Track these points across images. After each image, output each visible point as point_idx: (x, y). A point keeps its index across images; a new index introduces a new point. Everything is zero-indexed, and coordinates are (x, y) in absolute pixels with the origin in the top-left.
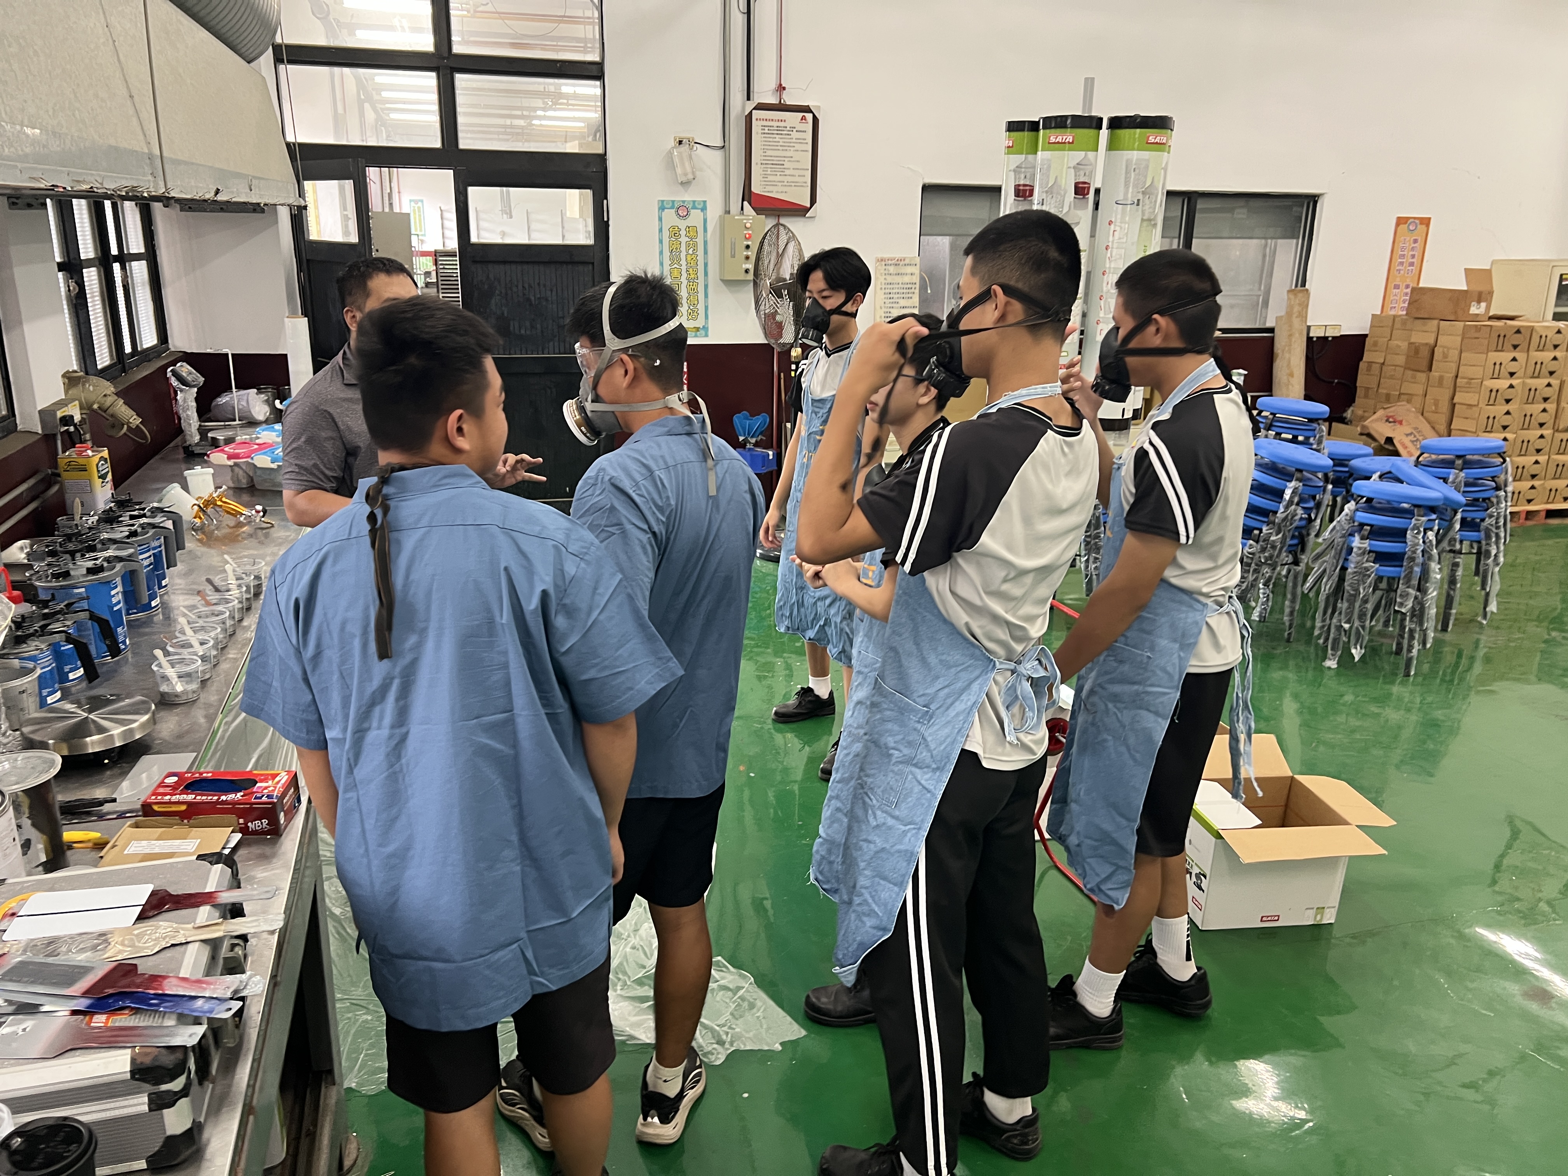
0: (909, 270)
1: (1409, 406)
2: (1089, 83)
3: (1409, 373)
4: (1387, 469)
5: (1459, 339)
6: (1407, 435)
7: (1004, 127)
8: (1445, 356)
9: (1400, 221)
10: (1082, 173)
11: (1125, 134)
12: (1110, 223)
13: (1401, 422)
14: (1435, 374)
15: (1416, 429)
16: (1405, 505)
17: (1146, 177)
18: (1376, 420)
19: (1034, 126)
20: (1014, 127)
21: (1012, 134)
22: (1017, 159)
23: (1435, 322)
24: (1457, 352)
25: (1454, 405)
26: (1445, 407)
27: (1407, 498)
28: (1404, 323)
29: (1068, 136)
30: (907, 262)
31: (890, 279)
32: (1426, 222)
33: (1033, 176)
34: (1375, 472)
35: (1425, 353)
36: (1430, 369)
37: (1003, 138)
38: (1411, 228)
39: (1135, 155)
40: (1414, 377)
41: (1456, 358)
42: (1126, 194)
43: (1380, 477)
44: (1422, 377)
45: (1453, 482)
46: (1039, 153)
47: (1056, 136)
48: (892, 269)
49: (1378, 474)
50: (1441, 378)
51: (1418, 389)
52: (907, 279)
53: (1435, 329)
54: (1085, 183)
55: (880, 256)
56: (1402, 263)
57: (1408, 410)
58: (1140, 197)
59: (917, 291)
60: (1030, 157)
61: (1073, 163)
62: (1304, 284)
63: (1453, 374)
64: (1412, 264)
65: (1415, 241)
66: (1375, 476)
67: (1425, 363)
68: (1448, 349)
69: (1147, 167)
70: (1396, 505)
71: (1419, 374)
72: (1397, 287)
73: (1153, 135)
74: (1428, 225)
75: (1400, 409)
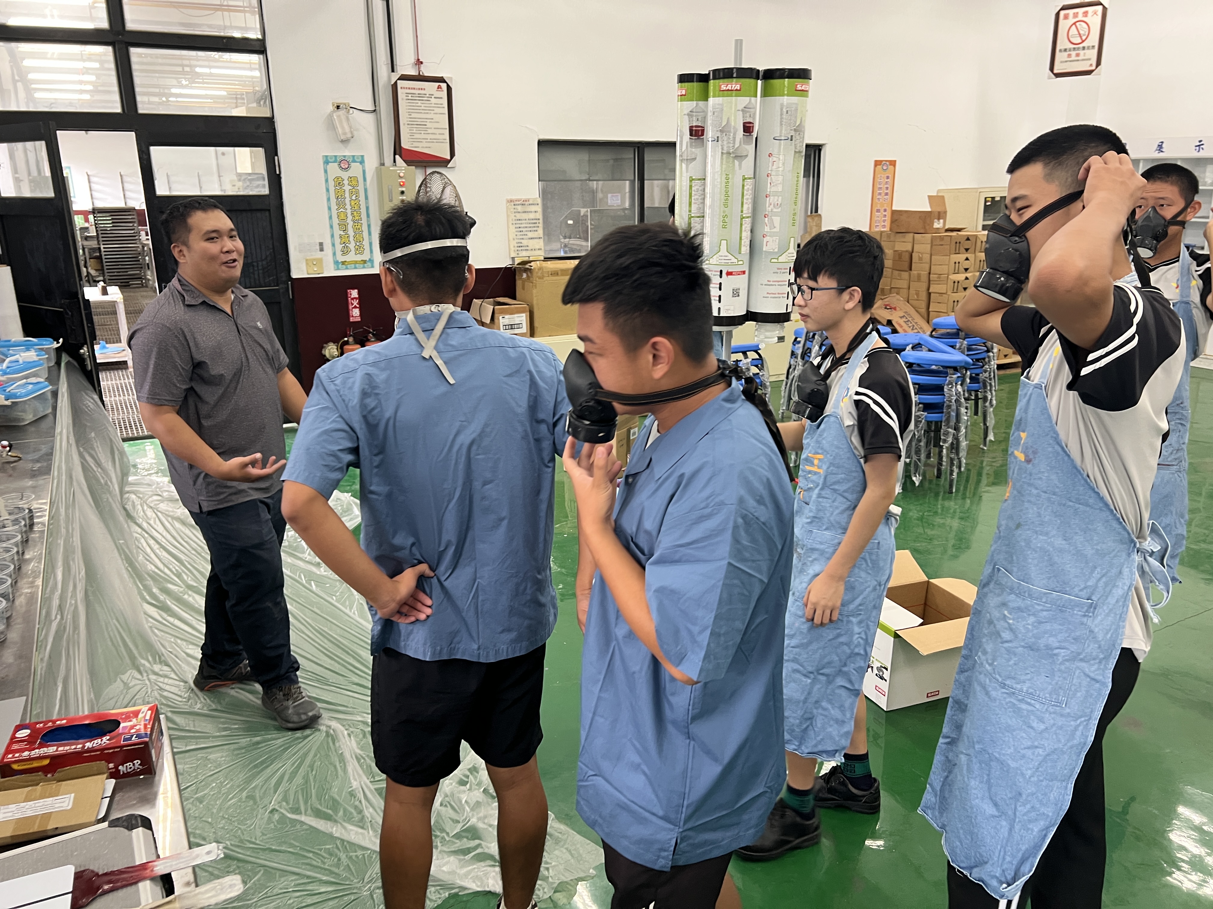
0: (533, 208)
1: (898, 297)
2: (739, 44)
3: (896, 273)
4: (917, 342)
5: (929, 246)
6: (901, 317)
7: (676, 79)
8: (920, 259)
9: (877, 163)
10: (748, 115)
12: (770, 155)
13: (895, 309)
14: (914, 272)
15: (906, 312)
16: (934, 367)
17: (796, 117)
19: (703, 78)
20: (684, 78)
21: (683, 84)
22: (691, 105)
23: (911, 235)
24: (929, 256)
25: (929, 294)
26: (924, 296)
28: (889, 236)
29: (734, 84)
30: (531, 202)
31: (519, 216)
32: (893, 163)
33: (705, 118)
34: (908, 345)
35: (906, 257)
36: (911, 269)
37: (676, 89)
38: (885, 168)
39: (786, 100)
40: (900, 275)
41: (928, 261)
42: (781, 131)
43: (913, 348)
44: (905, 275)
45: (960, 349)
46: (711, 100)
47: (725, 84)
48: (520, 208)
49: (911, 346)
50: (919, 276)
51: (904, 284)
52: (532, 216)
53: (911, 240)
54: (750, 123)
55: (509, 198)
56: (880, 194)
57: (898, 300)
58: (793, 133)
59: (541, 225)
60: (701, 103)
62: (816, 211)
63: (927, 273)
64: (887, 194)
65: (888, 178)
66: (909, 348)
67: (907, 265)
68: (922, 254)
69: (796, 110)
71: (903, 273)
72: (878, 211)
73: (799, 84)
74: (895, 166)
75: (894, 299)
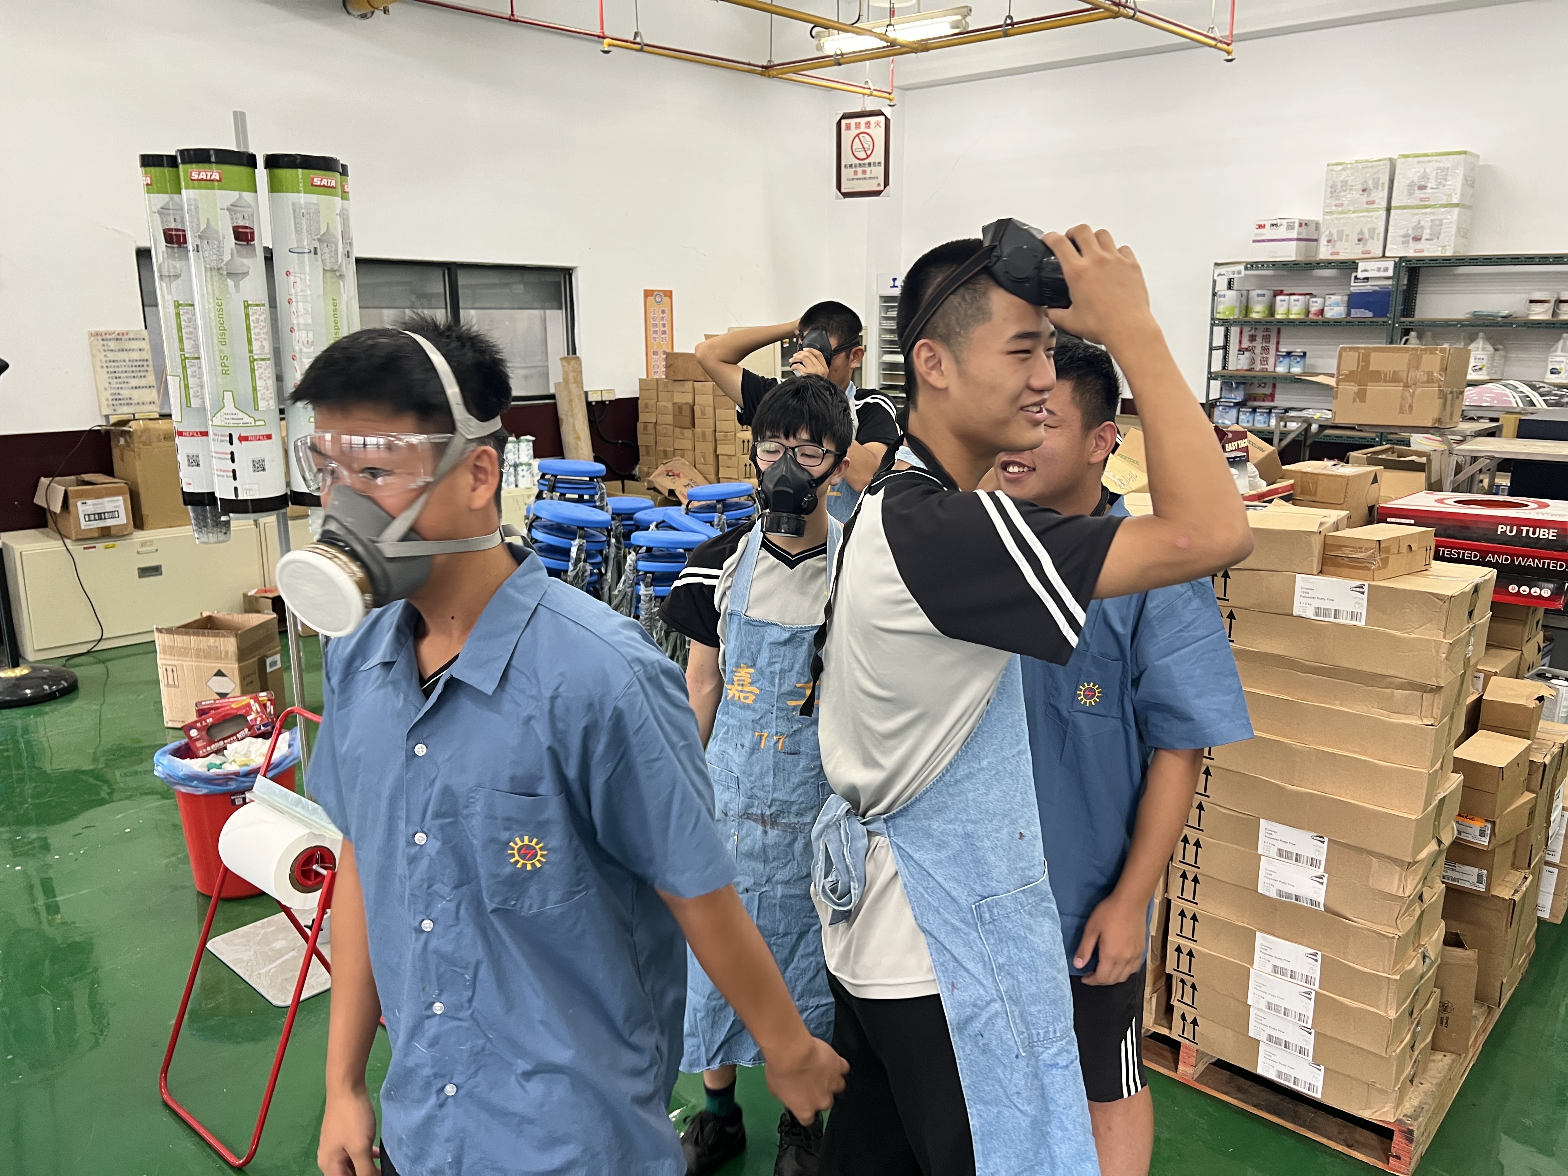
0: (135, 345)
1: (683, 460)
2: (240, 119)
3: (678, 430)
4: (660, 519)
5: (711, 397)
6: (685, 486)
8: (703, 413)
9: (648, 294)
10: (239, 216)
11: (285, 174)
12: (288, 274)
13: (678, 475)
14: (698, 430)
15: (691, 480)
16: (681, 551)
18: (659, 475)
19: (171, 161)
20: (148, 161)
21: (148, 169)
22: (162, 199)
23: (691, 383)
24: (712, 409)
25: (717, 456)
26: (711, 459)
27: (680, 544)
28: (666, 385)
29: (214, 172)
30: (132, 336)
31: (111, 356)
32: (669, 294)
33: (182, 219)
34: (651, 522)
35: (687, 412)
36: (694, 426)
38: (658, 299)
39: (302, 198)
40: (682, 434)
41: (712, 415)
42: (300, 240)
43: (657, 526)
44: (688, 433)
45: (718, 525)
46: (184, 191)
47: (197, 172)
48: (113, 345)
49: (655, 523)
50: (704, 433)
51: (687, 444)
52: (135, 355)
53: (691, 390)
54: (246, 227)
55: (94, 330)
56: (656, 332)
57: (683, 464)
58: (317, 244)
59: (150, 369)
60: (176, 196)
61: (228, 204)
62: (574, 352)
63: (713, 429)
64: (664, 332)
65: (663, 312)
66: (652, 526)
67: (687, 421)
68: (704, 407)
69: (317, 212)
70: (673, 551)
71: (685, 431)
72: (655, 353)
73: (319, 178)
74: (671, 297)
75: (676, 464)
